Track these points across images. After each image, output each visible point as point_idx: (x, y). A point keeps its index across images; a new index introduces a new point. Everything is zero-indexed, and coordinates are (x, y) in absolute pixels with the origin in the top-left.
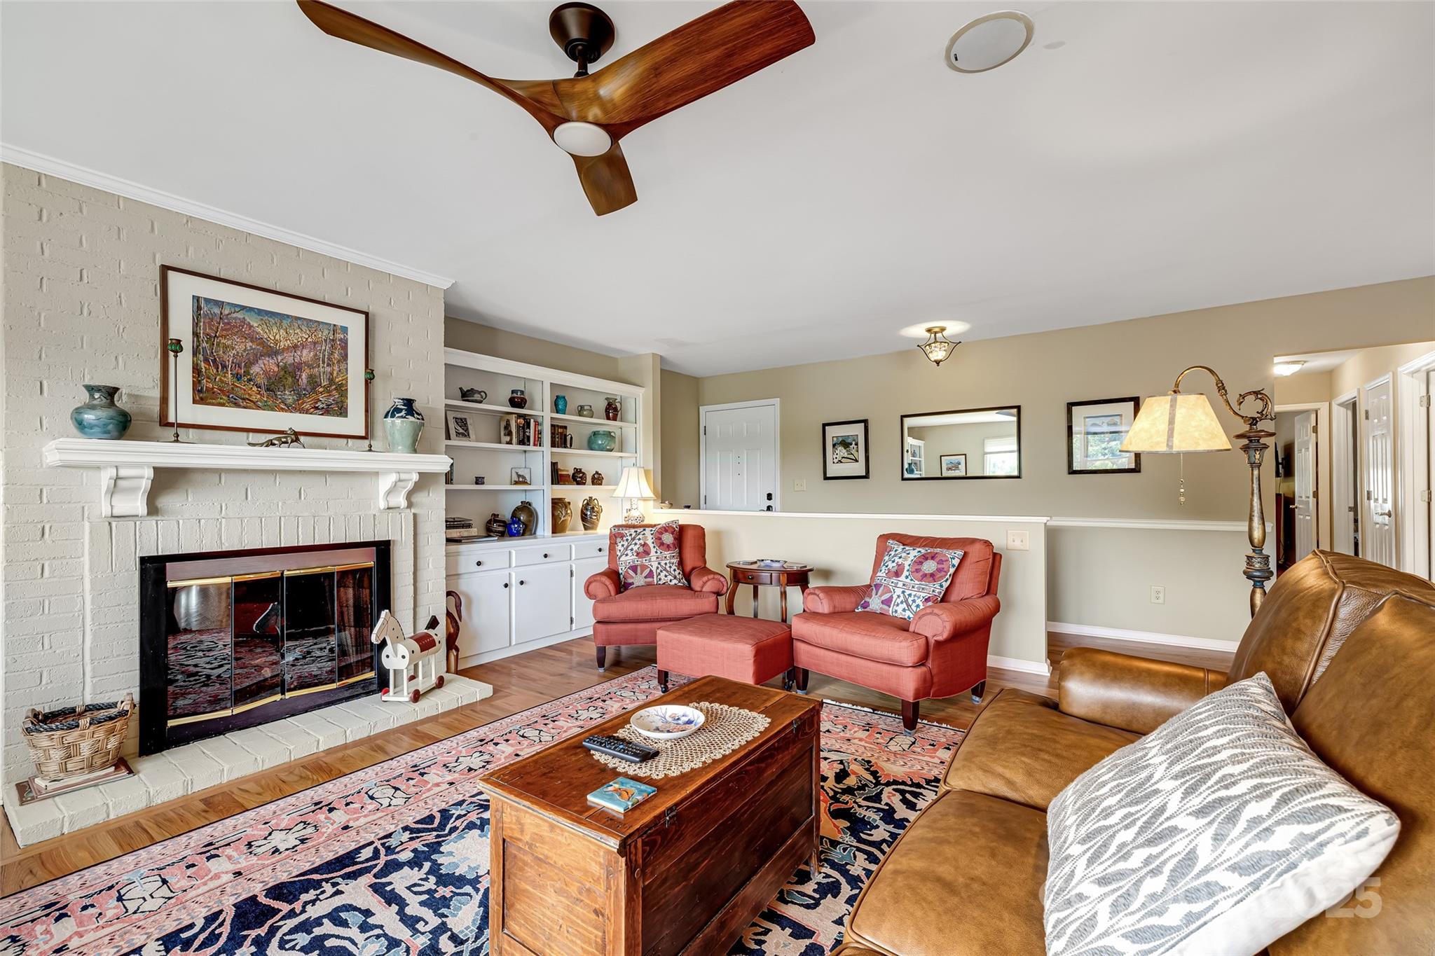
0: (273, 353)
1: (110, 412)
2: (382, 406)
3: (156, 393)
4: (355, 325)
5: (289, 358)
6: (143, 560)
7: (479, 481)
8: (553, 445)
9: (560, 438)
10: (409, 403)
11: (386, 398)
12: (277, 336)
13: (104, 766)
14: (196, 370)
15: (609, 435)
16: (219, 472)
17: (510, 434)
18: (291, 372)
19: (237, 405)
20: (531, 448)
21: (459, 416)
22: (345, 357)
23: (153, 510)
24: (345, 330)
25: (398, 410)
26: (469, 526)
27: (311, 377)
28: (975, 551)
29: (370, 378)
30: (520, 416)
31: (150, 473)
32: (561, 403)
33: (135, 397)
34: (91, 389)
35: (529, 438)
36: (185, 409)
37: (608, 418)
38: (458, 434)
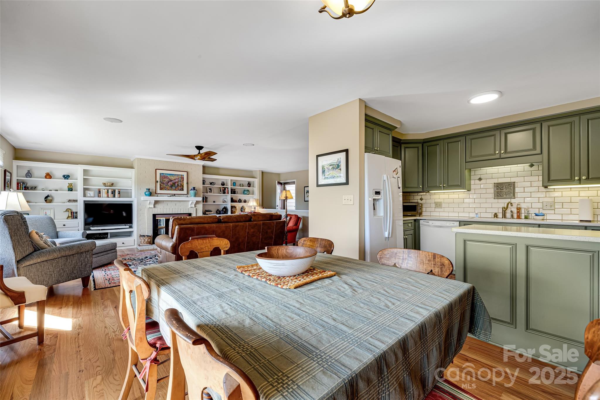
0: (171, 181)
1: (149, 192)
2: (190, 188)
3: (155, 189)
4: (185, 174)
5: (174, 181)
6: (153, 214)
7: (214, 202)
8: (231, 193)
9: (233, 192)
10: (194, 188)
11: (191, 187)
12: (172, 178)
13: (148, 243)
14: (160, 185)
15: (248, 191)
16: (163, 201)
17: (221, 191)
18: (174, 183)
19: (166, 190)
20: (226, 194)
21: (210, 188)
22: (183, 180)
23: (154, 207)
24: (183, 175)
25: (192, 189)
26: (211, 211)
27: (178, 184)
28: (293, 217)
29: (187, 183)
30: (223, 188)
31: (154, 201)
32: (234, 184)
33: (152, 190)
34: (147, 189)
35: (225, 192)
36: (159, 191)
37: (248, 187)
38: (209, 192)
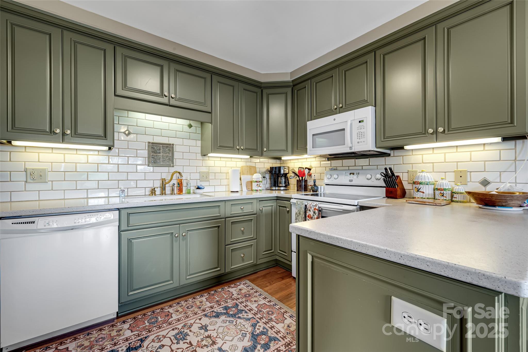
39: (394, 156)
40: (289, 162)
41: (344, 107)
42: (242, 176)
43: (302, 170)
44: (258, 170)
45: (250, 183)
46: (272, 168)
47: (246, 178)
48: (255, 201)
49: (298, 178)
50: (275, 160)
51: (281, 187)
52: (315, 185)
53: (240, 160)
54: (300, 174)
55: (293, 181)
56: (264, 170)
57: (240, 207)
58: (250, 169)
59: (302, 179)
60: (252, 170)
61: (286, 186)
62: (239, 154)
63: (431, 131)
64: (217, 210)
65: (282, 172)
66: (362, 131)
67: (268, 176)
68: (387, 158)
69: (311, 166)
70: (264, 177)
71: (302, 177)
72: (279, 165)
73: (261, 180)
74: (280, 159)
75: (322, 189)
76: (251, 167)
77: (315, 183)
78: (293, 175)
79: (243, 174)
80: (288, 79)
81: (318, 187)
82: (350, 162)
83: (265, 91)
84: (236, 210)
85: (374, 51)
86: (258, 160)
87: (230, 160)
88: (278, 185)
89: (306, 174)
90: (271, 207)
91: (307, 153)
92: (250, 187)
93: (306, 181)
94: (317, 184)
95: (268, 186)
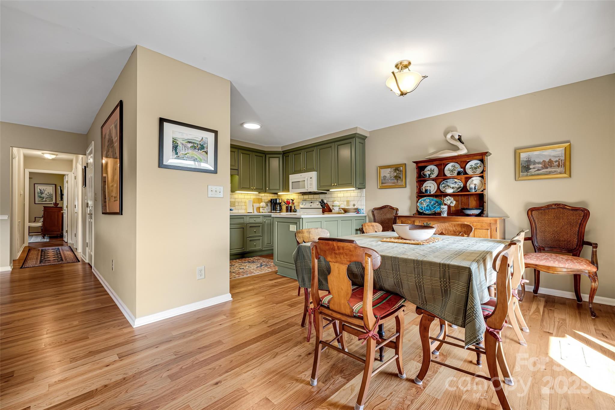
39: (328, 194)
40: (283, 196)
41: (306, 170)
42: (254, 204)
43: (289, 200)
44: (263, 200)
45: (258, 208)
46: (272, 200)
47: (256, 205)
48: (261, 217)
49: (287, 206)
50: (274, 195)
51: (277, 210)
52: (295, 209)
53: (252, 195)
54: (288, 203)
55: (284, 207)
56: (267, 201)
57: (253, 219)
58: (259, 200)
59: (289, 206)
60: (260, 200)
61: (280, 210)
62: (252, 191)
63: (333, 184)
64: (242, 220)
65: (278, 202)
66: (311, 182)
67: (269, 204)
68: (326, 195)
69: (294, 199)
70: (267, 205)
71: (289, 205)
72: (276, 198)
73: (265, 206)
74: (276, 194)
75: (298, 210)
76: (259, 199)
77: (295, 207)
78: (284, 203)
79: (254, 203)
80: (280, 150)
81: (296, 210)
82: (311, 196)
83: (267, 156)
84: (252, 221)
85: (317, 146)
86: (263, 195)
87: (247, 194)
88: (275, 209)
89: (291, 203)
90: (270, 221)
91: (289, 191)
92: (259, 211)
93: (291, 207)
94: (296, 208)
95: (269, 210)
